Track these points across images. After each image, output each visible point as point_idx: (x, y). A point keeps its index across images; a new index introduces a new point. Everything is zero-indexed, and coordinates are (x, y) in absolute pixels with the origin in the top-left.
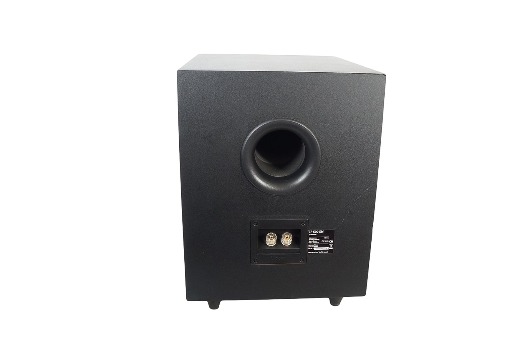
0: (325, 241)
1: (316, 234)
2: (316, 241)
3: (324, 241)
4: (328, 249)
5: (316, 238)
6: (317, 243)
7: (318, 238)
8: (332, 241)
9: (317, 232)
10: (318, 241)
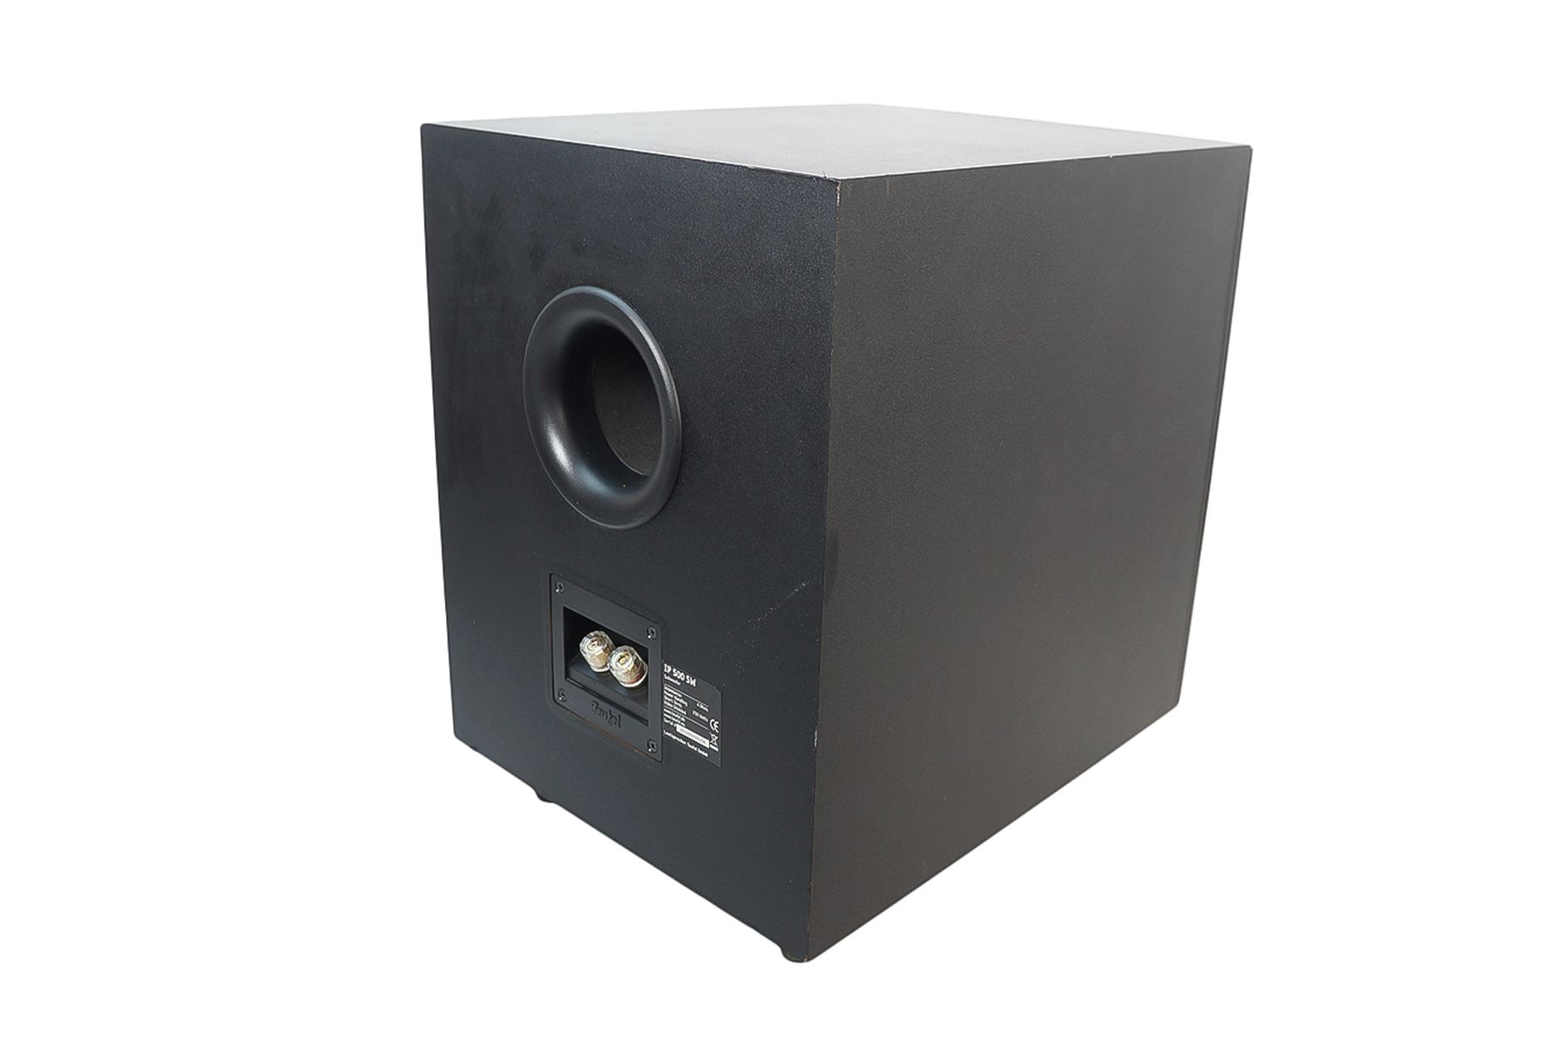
0: (701, 716)
1: (679, 684)
2: (680, 705)
3: (697, 714)
4: (707, 746)
5: (680, 696)
6: (682, 711)
7: (683, 697)
8: (715, 725)
9: (681, 676)
10: (684, 707)
